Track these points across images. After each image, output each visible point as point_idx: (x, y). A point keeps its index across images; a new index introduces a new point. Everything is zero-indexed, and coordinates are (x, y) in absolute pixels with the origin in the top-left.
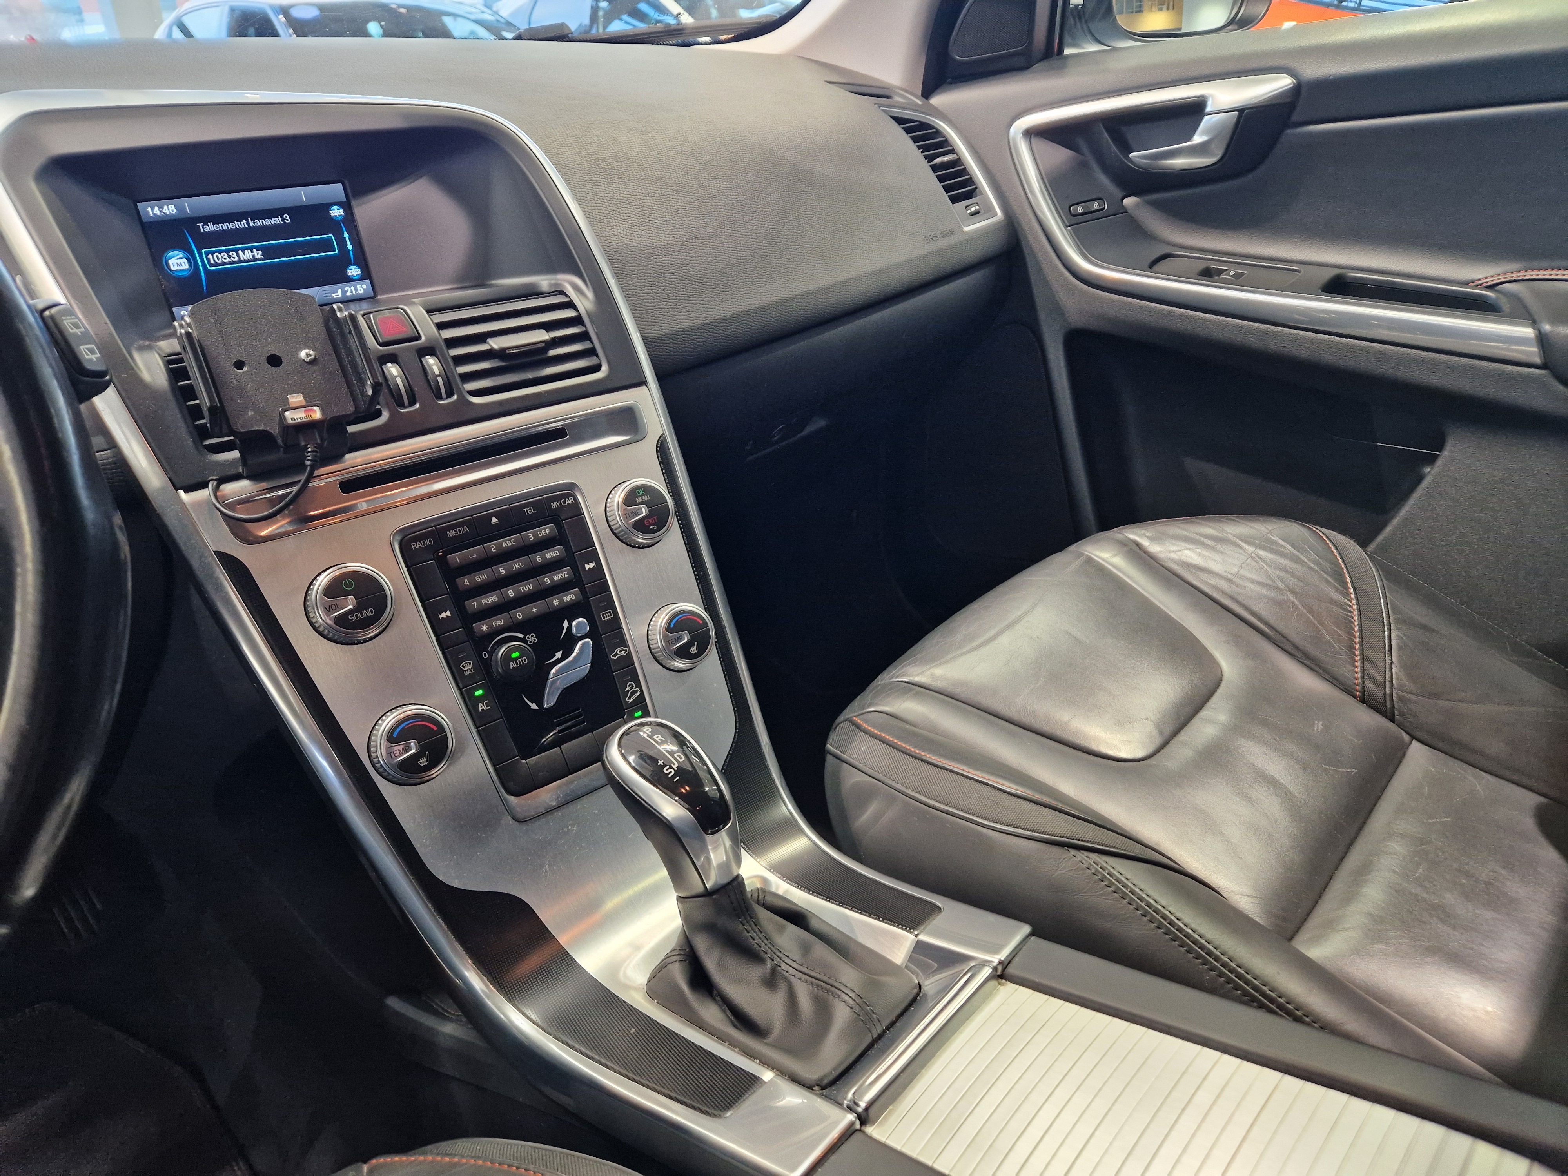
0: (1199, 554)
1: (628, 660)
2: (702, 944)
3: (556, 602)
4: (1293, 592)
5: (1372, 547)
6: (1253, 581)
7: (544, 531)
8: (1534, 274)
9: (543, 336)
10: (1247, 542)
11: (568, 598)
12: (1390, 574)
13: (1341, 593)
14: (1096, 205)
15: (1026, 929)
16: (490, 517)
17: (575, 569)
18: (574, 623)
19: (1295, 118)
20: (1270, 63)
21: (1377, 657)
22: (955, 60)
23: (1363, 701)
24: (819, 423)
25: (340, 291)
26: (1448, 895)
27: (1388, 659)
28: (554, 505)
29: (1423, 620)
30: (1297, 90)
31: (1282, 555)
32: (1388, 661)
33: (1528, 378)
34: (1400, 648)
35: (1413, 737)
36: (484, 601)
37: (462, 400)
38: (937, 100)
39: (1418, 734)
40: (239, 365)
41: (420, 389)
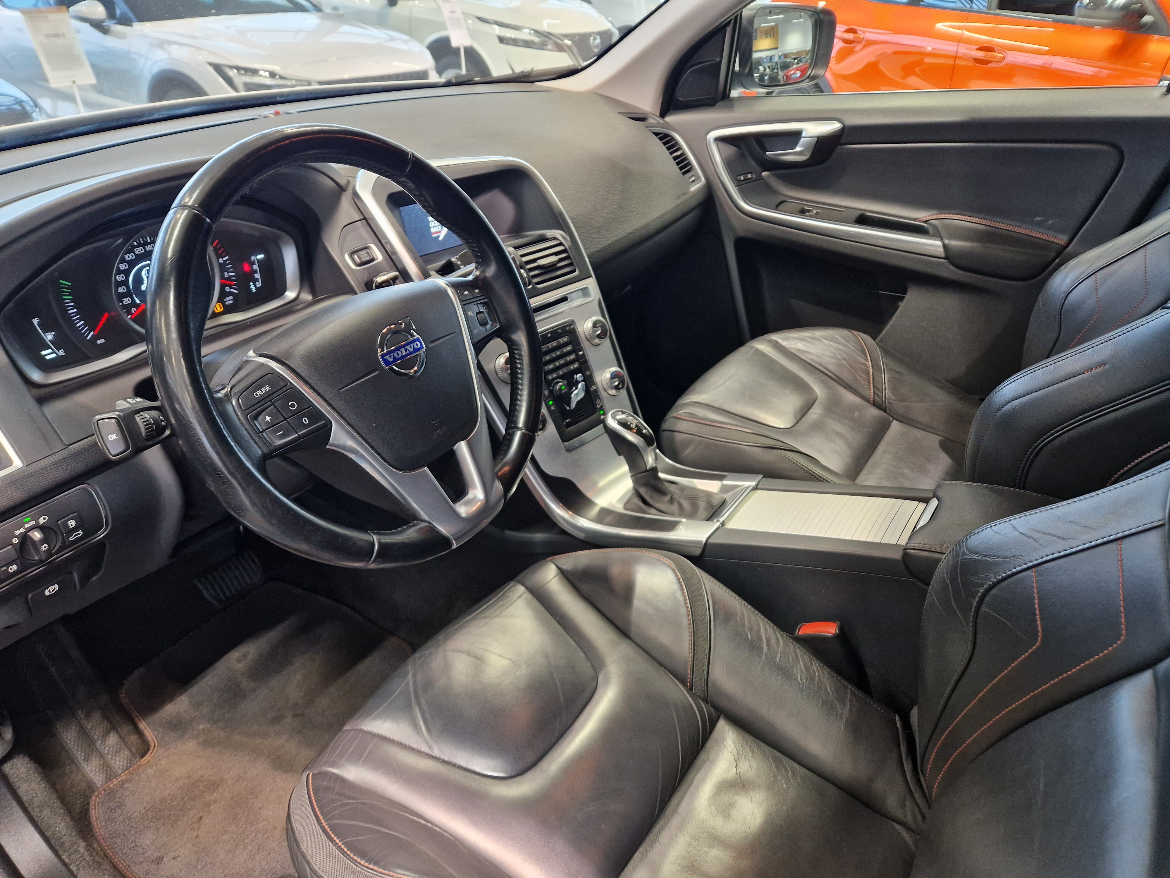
0: (804, 345)
1: (596, 391)
2: (642, 491)
3: (572, 367)
4: (845, 360)
5: (878, 340)
6: (828, 356)
7: (565, 339)
8: (943, 216)
9: (554, 259)
10: (826, 339)
11: (575, 366)
12: (885, 351)
13: (865, 360)
14: (749, 176)
15: (761, 476)
16: (547, 334)
17: (577, 354)
18: (578, 376)
19: (842, 141)
20: (831, 115)
21: (878, 386)
22: (679, 100)
23: (874, 405)
24: (629, 287)
26: (905, 470)
27: (884, 386)
28: (568, 328)
29: (898, 369)
30: (843, 130)
31: (839, 343)
32: (884, 387)
33: (939, 264)
34: (889, 381)
35: (894, 419)
36: (549, 367)
37: (535, 287)
38: (669, 119)
39: (895, 417)
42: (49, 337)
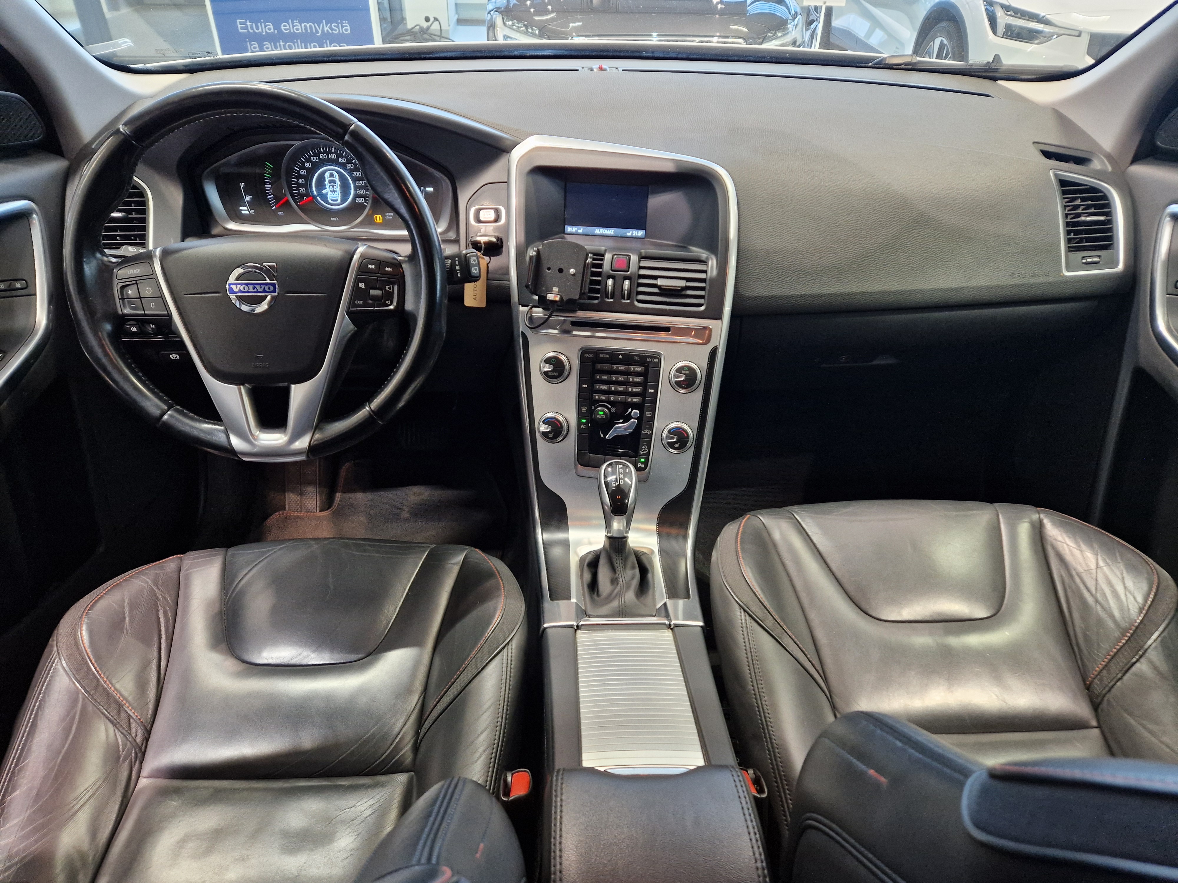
0: (1070, 551)
1: (650, 436)
3: (630, 400)
6: (1084, 584)
7: (638, 369)
9: (682, 283)
11: (636, 400)
15: (703, 623)
16: (619, 354)
17: (645, 390)
18: (634, 411)
23: (1088, 689)
25: (631, 232)
28: (648, 360)
35: (1099, 726)
36: (601, 387)
37: (632, 303)
39: (1103, 726)
40: (549, 269)
41: (618, 293)
42: (248, 198)
